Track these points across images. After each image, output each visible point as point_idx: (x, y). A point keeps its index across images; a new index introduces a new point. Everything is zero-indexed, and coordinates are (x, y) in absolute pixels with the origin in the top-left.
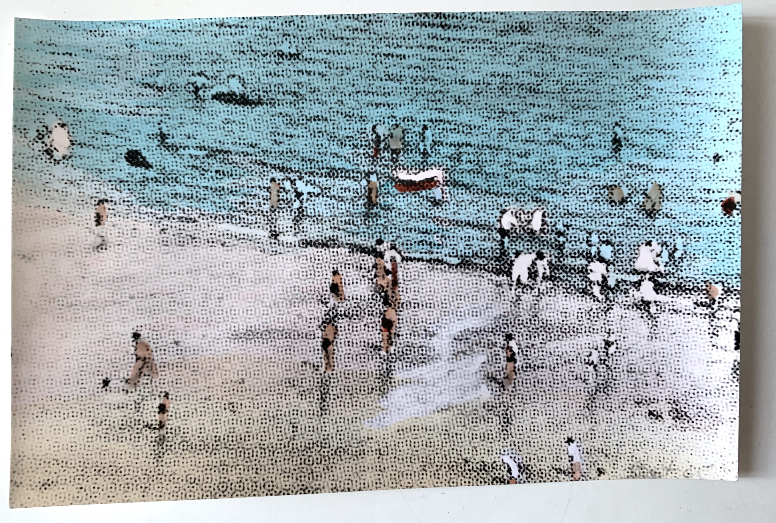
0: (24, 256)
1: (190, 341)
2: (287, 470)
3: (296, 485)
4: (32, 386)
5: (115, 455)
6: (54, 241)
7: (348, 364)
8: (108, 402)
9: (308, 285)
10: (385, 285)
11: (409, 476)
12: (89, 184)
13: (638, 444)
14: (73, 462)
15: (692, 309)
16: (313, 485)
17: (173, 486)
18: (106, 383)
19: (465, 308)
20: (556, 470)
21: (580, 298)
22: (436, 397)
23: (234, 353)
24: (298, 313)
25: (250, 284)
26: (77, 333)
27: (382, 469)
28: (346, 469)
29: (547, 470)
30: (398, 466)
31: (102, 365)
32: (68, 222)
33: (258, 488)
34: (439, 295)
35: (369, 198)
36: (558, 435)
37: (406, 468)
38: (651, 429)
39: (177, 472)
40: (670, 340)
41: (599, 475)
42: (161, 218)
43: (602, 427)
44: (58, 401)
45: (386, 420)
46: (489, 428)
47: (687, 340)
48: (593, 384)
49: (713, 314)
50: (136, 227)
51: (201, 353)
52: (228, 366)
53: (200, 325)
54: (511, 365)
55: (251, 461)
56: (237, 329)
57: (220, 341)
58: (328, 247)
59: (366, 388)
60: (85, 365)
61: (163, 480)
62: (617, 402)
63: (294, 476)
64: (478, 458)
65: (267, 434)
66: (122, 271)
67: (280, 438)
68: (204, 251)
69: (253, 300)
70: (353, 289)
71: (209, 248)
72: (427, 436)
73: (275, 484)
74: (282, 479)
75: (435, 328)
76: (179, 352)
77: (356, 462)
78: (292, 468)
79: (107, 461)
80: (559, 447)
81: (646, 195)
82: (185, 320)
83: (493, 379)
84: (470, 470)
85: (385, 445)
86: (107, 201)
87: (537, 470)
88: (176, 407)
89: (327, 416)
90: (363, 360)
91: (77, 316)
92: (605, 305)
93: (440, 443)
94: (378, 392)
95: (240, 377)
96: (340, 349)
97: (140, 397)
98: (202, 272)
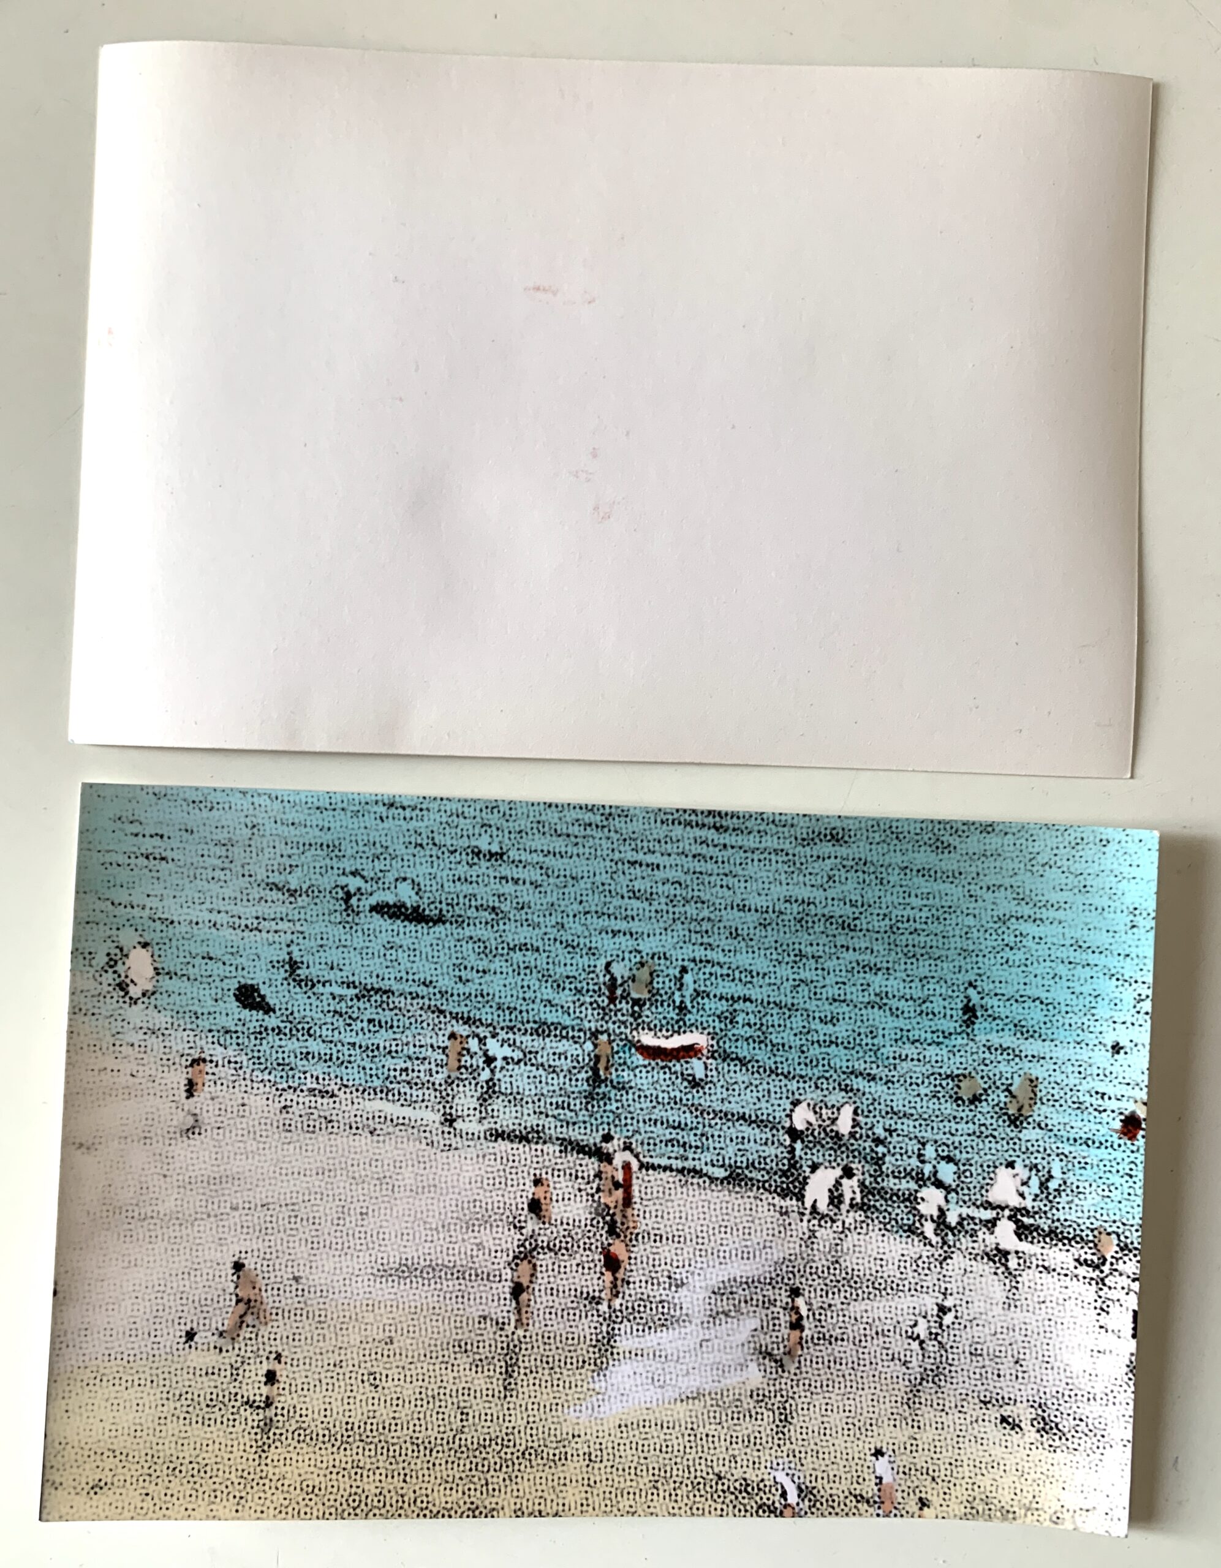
0: (81, 1145)
1: (316, 1277)
2: (450, 1479)
3: (461, 1503)
4: (83, 1339)
5: (198, 1446)
6: (124, 1121)
7: (549, 1323)
8: (192, 1365)
9: (496, 1199)
10: (612, 1205)
11: (631, 1496)
12: (180, 1033)
13: (983, 1466)
14: (136, 1454)
15: (1072, 1269)
16: (487, 1503)
17: (282, 1497)
18: (190, 1335)
19: (731, 1245)
20: (855, 1496)
21: (904, 1240)
22: (680, 1378)
23: (380, 1298)
24: (478, 1241)
25: (408, 1193)
26: (151, 1259)
27: (592, 1483)
28: (538, 1481)
29: (842, 1496)
30: (616, 1479)
31: (185, 1308)
32: (146, 1092)
33: (406, 1505)
34: (693, 1225)
35: (595, 1070)
36: (860, 1443)
37: (629, 1483)
38: (1004, 1444)
39: (289, 1475)
40: (1037, 1311)
41: (921, 1509)
42: (284, 1090)
43: (927, 1436)
44: (119, 1362)
45: (602, 1409)
46: (758, 1428)
47: (1062, 1314)
48: (918, 1369)
49: (1102, 1280)
50: (246, 1101)
51: (331, 1296)
52: (370, 1317)
53: (331, 1253)
54: (797, 1333)
55: (397, 1463)
56: (385, 1261)
57: (360, 1279)
58: (528, 1141)
59: (574, 1360)
60: (161, 1308)
61: (267, 1488)
62: (953, 1399)
63: (460, 1489)
64: (738, 1473)
65: (423, 1422)
66: (222, 1168)
67: (442, 1429)
68: (343, 1141)
69: (412, 1219)
70: (563, 1209)
71: (351, 1137)
72: (662, 1437)
73: (430, 1499)
74: (442, 1492)
75: (684, 1275)
76: (300, 1293)
77: (553, 1470)
78: (457, 1476)
79: (187, 1455)
80: (861, 1462)
81: (1010, 1092)
82: (310, 1245)
83: (769, 1355)
84: (723, 1491)
85: (598, 1446)
86: (204, 1061)
87: (827, 1496)
88: (291, 1376)
89: (514, 1399)
90: (571, 1317)
91: (153, 1234)
92: (941, 1251)
93: (682, 1448)
94: (592, 1367)
95: (387, 1334)
96: (538, 1300)
97: (239, 1359)
98: (339, 1172)
